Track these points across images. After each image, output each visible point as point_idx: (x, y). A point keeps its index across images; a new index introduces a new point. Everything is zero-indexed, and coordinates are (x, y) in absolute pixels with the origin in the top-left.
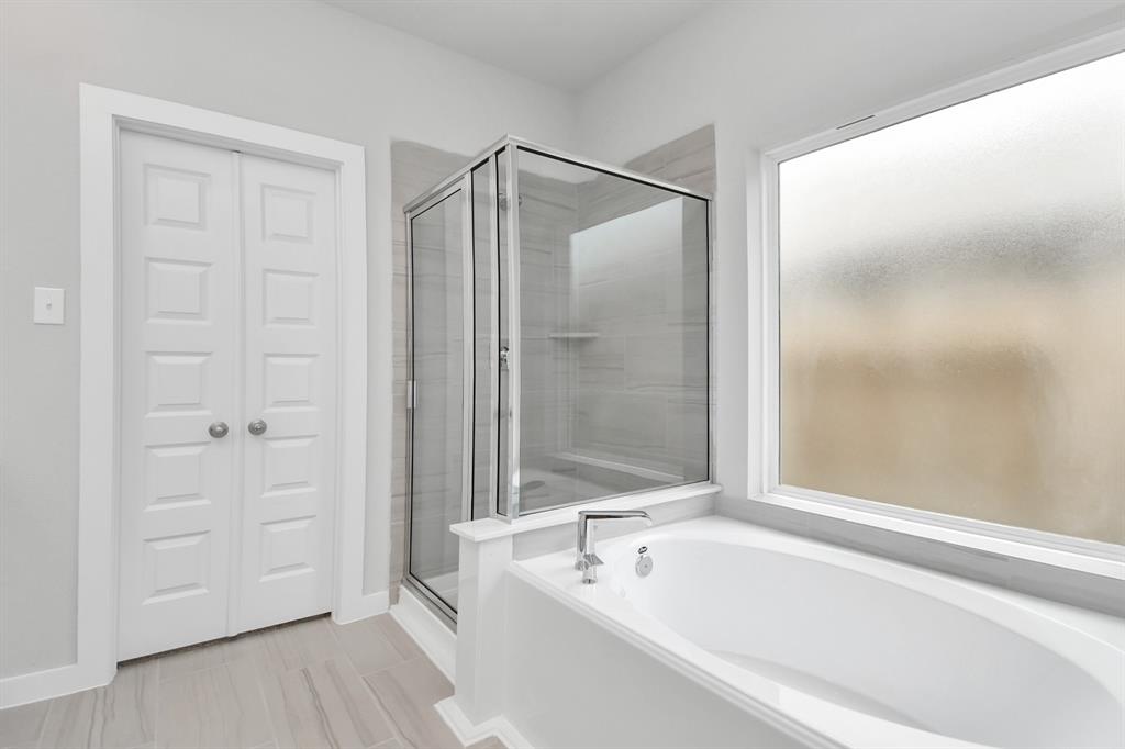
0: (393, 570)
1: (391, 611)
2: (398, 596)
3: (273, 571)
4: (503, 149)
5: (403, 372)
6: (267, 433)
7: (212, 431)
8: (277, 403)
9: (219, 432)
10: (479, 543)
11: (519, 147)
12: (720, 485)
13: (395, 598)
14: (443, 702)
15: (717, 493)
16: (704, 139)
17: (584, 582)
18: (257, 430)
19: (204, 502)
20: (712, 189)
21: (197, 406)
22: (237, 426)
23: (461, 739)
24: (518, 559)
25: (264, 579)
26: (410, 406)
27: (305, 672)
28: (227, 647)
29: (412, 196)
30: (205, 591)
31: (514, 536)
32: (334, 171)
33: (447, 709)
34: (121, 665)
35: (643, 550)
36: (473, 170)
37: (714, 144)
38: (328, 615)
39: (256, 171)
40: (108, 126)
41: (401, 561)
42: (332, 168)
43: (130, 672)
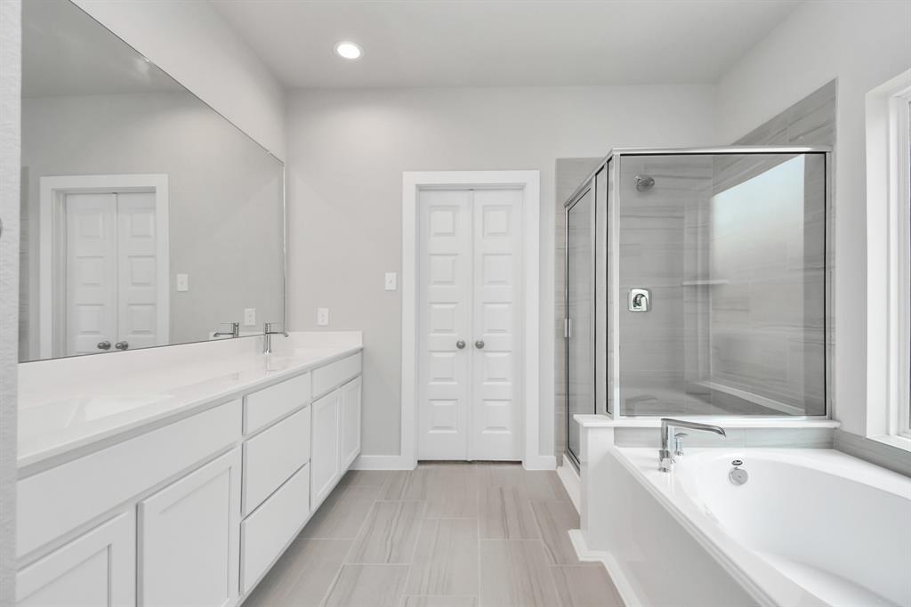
0: (558, 443)
1: (558, 470)
2: (562, 462)
3: (489, 428)
4: (611, 159)
5: (563, 313)
6: (484, 348)
7: (458, 345)
8: (490, 331)
9: (461, 346)
10: (587, 428)
11: (621, 155)
12: (839, 421)
13: (560, 463)
14: (573, 530)
15: (835, 429)
16: (826, 96)
17: (660, 470)
18: (480, 345)
19: (455, 383)
20: (832, 143)
21: (450, 331)
22: (470, 342)
23: (579, 555)
24: (618, 446)
25: (485, 432)
26: (566, 336)
27: (501, 490)
28: (466, 466)
29: (569, 195)
30: (455, 432)
31: (615, 429)
32: (522, 189)
33: (574, 535)
34: (420, 462)
35: (737, 463)
36: (597, 174)
37: (834, 98)
38: (520, 463)
39: (482, 198)
40: (413, 190)
41: (564, 438)
42: (520, 188)
43: (423, 467)
